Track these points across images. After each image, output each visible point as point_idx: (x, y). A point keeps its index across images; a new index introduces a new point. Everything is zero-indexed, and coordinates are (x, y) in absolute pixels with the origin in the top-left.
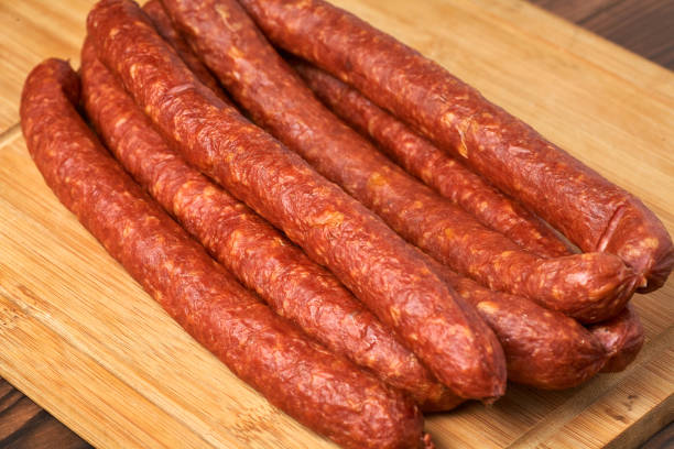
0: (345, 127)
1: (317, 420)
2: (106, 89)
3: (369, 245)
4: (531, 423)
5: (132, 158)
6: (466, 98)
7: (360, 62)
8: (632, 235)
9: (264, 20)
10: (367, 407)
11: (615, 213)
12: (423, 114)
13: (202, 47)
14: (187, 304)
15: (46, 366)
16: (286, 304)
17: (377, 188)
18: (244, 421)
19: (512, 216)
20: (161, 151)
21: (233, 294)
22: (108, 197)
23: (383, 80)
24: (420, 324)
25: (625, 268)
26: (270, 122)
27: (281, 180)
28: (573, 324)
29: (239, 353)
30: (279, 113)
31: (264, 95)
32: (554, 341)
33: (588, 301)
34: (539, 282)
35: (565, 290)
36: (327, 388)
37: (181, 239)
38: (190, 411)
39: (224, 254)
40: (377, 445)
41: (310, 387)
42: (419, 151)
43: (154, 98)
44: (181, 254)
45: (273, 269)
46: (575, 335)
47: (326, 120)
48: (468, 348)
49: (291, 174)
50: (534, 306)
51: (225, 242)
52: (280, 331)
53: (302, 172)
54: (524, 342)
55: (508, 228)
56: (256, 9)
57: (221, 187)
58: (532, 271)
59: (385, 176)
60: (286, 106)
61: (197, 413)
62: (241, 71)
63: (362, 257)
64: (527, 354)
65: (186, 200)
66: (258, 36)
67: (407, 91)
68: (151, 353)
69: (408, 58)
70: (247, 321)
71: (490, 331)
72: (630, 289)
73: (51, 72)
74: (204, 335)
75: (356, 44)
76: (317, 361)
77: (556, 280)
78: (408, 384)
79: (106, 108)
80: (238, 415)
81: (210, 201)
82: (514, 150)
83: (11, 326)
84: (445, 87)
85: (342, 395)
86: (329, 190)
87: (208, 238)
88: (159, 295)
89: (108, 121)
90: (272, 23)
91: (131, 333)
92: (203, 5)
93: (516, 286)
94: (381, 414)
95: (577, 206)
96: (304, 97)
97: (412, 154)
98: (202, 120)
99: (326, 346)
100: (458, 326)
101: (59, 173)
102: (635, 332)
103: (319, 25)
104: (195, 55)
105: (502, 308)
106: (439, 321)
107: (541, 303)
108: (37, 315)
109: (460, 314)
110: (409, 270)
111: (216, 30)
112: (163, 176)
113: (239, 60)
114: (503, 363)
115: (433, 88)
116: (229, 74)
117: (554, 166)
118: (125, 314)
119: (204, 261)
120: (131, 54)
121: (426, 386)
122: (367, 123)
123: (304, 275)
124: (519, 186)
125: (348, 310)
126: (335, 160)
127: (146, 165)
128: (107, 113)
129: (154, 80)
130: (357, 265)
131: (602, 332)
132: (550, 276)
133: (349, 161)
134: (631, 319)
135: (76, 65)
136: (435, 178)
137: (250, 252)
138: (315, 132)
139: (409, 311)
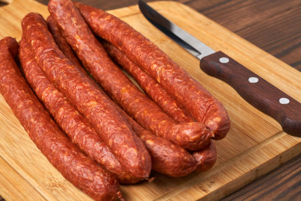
0: (116, 68)
1: (80, 184)
2: (26, 50)
3: (104, 115)
4: (168, 190)
5: (30, 77)
6: (162, 58)
7: (125, 42)
8: (211, 116)
9: (92, 25)
10: (95, 179)
11: (209, 107)
12: (145, 64)
13: (66, 34)
14: (37, 136)
16: (75, 137)
17: (123, 94)
18: (52, 183)
19: (175, 107)
20: (41, 75)
21: (54, 132)
22: (16, 92)
23: (132, 50)
24: (119, 147)
25: (205, 129)
27: (77, 88)
28: (183, 150)
29: (52, 156)
30: (91, 62)
31: (87, 54)
32: (174, 157)
33: (189, 142)
34: (172, 133)
35: (181, 137)
36: (81, 171)
37: (40, 109)
38: (33, 178)
39: (56, 117)
40: (98, 195)
41: (75, 170)
42: (146, 79)
43: (38, 54)
44: (38, 116)
45: (72, 123)
46: (182, 155)
47: (109, 66)
48: (135, 157)
49: (81, 85)
50: (169, 142)
51: (57, 112)
52: (68, 147)
53: (86, 85)
54: (162, 157)
55: (173, 112)
56: (89, 20)
57: (59, 90)
58: (171, 129)
59: (127, 89)
60: (94, 59)
61: (35, 179)
62: (79, 44)
63: (101, 120)
64: (163, 162)
65: (46, 95)
66: (88, 31)
67: (140, 54)
68: (23, 154)
69: (143, 41)
70: (57, 143)
71: (146, 151)
72: (207, 138)
73: (6, 42)
74: (42, 147)
75: (124, 35)
76: (80, 160)
77: (178, 132)
78: (117, 171)
79: (24, 57)
80: (51, 180)
81: (54, 95)
82: (176, 80)
84: (154, 54)
85: (87, 174)
86: (94, 92)
87: (52, 110)
88: (28, 131)
89: (24, 62)
90: (95, 26)
92: (66, 17)
93: (165, 134)
94: (100, 183)
96: (102, 56)
97: (143, 81)
98: (53, 63)
99: (86, 155)
100: (132, 149)
101: (0, 82)
102: (210, 155)
103: (112, 27)
105: (155, 143)
106: (126, 146)
107: (172, 142)
109: (134, 144)
110: (118, 125)
111: (71, 28)
112: (40, 84)
113: (79, 40)
114: (150, 164)
115: (150, 54)
116: (74, 45)
117: (190, 87)
119: (47, 118)
120: (33, 36)
121: (124, 173)
122: (129, 67)
123: (83, 126)
124: (177, 95)
125: (97, 141)
126: (110, 82)
127: (34, 80)
128: (25, 59)
129: (39, 46)
130: (99, 123)
131: (197, 155)
132: (176, 131)
133: (115, 82)
134: (210, 151)
136: (150, 91)
137: (65, 116)
138: (104, 70)
139: (115, 142)
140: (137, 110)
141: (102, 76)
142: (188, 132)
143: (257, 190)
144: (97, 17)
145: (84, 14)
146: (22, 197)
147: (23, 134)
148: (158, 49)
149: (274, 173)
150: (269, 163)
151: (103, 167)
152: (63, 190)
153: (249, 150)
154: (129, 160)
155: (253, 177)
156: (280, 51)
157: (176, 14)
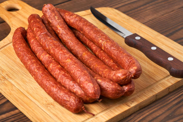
0: (80, 43)
1: (62, 103)
2: (31, 34)
3: (75, 66)
5: (34, 48)
6: (104, 37)
7: (84, 29)
8: (132, 66)
9: (66, 20)
10: (71, 100)
11: (130, 62)
12: (96, 40)
13: (52, 25)
14: (38, 78)
15: (8, 90)
16: (59, 79)
17: (84, 56)
18: (47, 103)
19: (112, 63)
20: (39, 47)
21: (48, 76)
22: (26, 56)
23: (88, 33)
24: (83, 83)
25: (129, 73)
27: (60, 53)
28: (117, 84)
29: (47, 89)
30: (66, 40)
31: (64, 36)
32: (112, 88)
33: (120, 80)
34: (111, 75)
35: (116, 77)
36: (63, 96)
37: (39, 65)
38: (37, 101)
39: (48, 69)
40: (72, 108)
41: (60, 96)
42: (96, 48)
43: (38, 35)
44: (39, 68)
45: (57, 71)
46: (117, 87)
47: (76, 41)
48: (92, 88)
49: (62, 51)
50: (109, 80)
51: (49, 66)
52: (56, 84)
53: (64, 51)
54: (106, 88)
55: (111, 65)
56: (65, 17)
57: (50, 54)
58: (110, 73)
59: (86, 53)
60: (68, 38)
61: (38, 101)
62: (59, 30)
63: (73, 69)
64: (107, 90)
65: (43, 57)
66: (64, 23)
67: (93, 35)
68: (31, 89)
69: (94, 28)
70: (49, 82)
72: (129, 78)
73: (19, 30)
74: (41, 85)
75: (84, 25)
76: (62, 90)
77: (114, 75)
78: (82, 96)
79: (30, 38)
80: (46, 101)
81: (47, 57)
82: (112, 48)
83: (3, 82)
84: (100, 34)
85: (66, 97)
86: (69, 55)
87: (46, 65)
88: (34, 76)
89: (30, 40)
90: (68, 20)
91: (28, 84)
92: (52, 16)
93: (107, 76)
94: (73, 102)
95: (123, 60)
96: (72, 36)
97: (94, 49)
98: (46, 40)
99: (65, 88)
100: (90, 83)
101: (17, 51)
102: (131, 87)
103: (77, 21)
104: (51, 27)
105: (102, 81)
106: (86, 82)
107: (111, 80)
108: (9, 80)
109: (91, 81)
110: (82, 72)
111: (55, 21)
112: (39, 52)
113: (59, 28)
115: (98, 35)
116: (57, 31)
117: (120, 51)
119: (44, 69)
121: (85, 97)
123: (63, 73)
124: (113, 56)
125: (71, 80)
127: (36, 50)
129: (38, 31)
130: (72, 70)
131: (124, 87)
132: (113, 74)
133: (79, 50)
134: (131, 85)
135: (26, 28)
136: (98, 54)
137: (53, 68)
138: (73, 44)
139: (81, 80)
140: (92, 64)
141: (72, 47)
142: (120, 75)
144: (69, 16)
145: (62, 14)
146: (31, 110)
147: (31, 78)
148: (102, 32)
149: (165, 97)
150: (163, 91)
151: (74, 94)
152: (53, 107)
153: (152, 85)
154: (88, 89)
155: (154, 99)
156: (168, 33)
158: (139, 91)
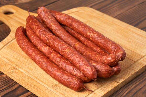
0: (71, 36)
1: (67, 84)
2: (30, 31)
3: (74, 54)
4: (102, 84)
5: (34, 42)
6: (91, 30)
7: (73, 25)
8: (118, 51)
10: (74, 81)
11: (116, 48)
12: (84, 33)
13: (46, 23)
14: (44, 66)
15: (20, 77)
16: (60, 65)
17: (76, 46)
19: (99, 50)
20: (39, 41)
21: (51, 64)
22: (30, 49)
23: (77, 27)
24: (82, 67)
25: (117, 57)
26: (58, 36)
27: (59, 44)
28: (108, 66)
29: (52, 73)
30: (60, 34)
31: (57, 31)
32: (105, 69)
33: (111, 62)
34: (103, 59)
35: (107, 61)
36: (67, 78)
37: (43, 55)
39: (50, 58)
40: (75, 87)
41: (64, 78)
42: (84, 39)
43: (38, 32)
44: (43, 58)
45: (58, 59)
46: (109, 68)
47: (68, 35)
48: (90, 70)
49: (61, 43)
50: (102, 63)
51: (50, 56)
52: (59, 69)
53: (63, 43)
54: (100, 69)
55: (99, 52)
56: (55, 16)
57: (49, 46)
58: (102, 58)
59: (78, 44)
60: (61, 33)
61: (46, 84)
62: (53, 27)
63: (72, 56)
64: (101, 71)
65: (44, 49)
66: (56, 21)
67: (81, 29)
68: (38, 75)
69: (81, 23)
70: (54, 68)
71: (94, 68)
72: (118, 60)
73: (20, 28)
74: (47, 71)
75: (72, 22)
76: (65, 74)
77: (105, 59)
78: (81, 77)
79: (30, 34)
80: (53, 84)
81: (47, 49)
82: (99, 38)
83: (14, 71)
84: (88, 28)
85: (70, 79)
86: (67, 46)
87: (47, 55)
88: (39, 65)
89: (30, 37)
90: (58, 19)
91: (35, 72)
92: (46, 16)
93: (99, 61)
94: (76, 82)
95: (110, 47)
96: (64, 31)
97: (83, 40)
98: (46, 35)
99: (67, 72)
100: (88, 67)
101: (22, 45)
102: (119, 67)
103: (66, 19)
104: (45, 25)
105: (96, 64)
106: (85, 66)
107: (103, 63)
108: (19, 69)
109: (89, 65)
110: (80, 58)
111: (48, 20)
112: (40, 45)
113: (53, 25)
114: (96, 73)
115: (86, 28)
116: (51, 28)
117: (106, 40)
118: (34, 69)
119: (46, 58)
120: (34, 25)
121: (84, 78)
122: (75, 35)
123: (63, 60)
124: (100, 44)
125: (71, 66)
126: (69, 42)
127: (37, 43)
128: (30, 35)
129: (38, 29)
130: (72, 58)
131: (114, 68)
133: (72, 41)
134: (119, 65)
135: (25, 27)
136: (87, 44)
137: (54, 57)
138: (66, 37)
139: (80, 65)
140: (84, 52)
141: (65, 39)
142: (110, 58)
143: (138, 81)
144: (59, 15)
145: (53, 14)
146: (42, 92)
148: (88, 26)
149: (143, 74)
150: (141, 69)
151: (75, 76)
152: (58, 87)
153: (132, 65)
154: (88, 72)
155: (135, 76)
156: (134, 24)
157: (88, 12)
158: (123, 70)
